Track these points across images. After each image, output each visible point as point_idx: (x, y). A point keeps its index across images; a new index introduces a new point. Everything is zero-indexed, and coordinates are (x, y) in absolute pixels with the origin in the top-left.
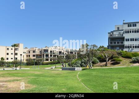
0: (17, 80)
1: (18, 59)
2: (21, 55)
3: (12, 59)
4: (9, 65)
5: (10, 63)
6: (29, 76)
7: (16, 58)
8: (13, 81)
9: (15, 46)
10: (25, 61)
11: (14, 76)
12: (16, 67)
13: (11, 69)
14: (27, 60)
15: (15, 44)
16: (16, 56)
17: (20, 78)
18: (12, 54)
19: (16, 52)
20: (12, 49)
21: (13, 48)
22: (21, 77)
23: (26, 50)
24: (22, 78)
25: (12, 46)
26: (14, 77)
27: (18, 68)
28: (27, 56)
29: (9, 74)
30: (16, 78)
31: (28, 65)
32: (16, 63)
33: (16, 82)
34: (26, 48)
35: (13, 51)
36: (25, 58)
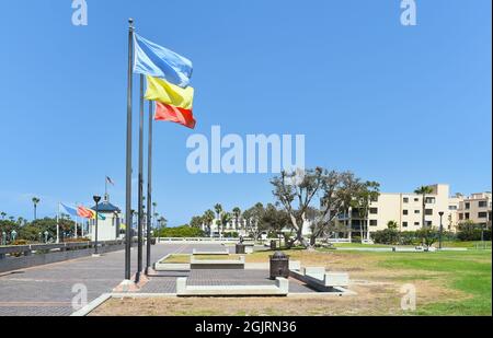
0: (424, 278)
1: (433, 224)
2: (441, 214)
3: (417, 224)
4: (408, 239)
5: (411, 234)
6: (461, 268)
7: (430, 223)
8: (412, 279)
9: (426, 191)
10: (454, 230)
11: (419, 267)
12: (427, 244)
13: (414, 249)
14: (460, 227)
15: (425, 186)
16: (428, 218)
17: (433, 273)
18: (416, 212)
19: (428, 206)
20: (416, 200)
21: (420, 197)
22: (436, 269)
23: (456, 202)
24: (439, 273)
25: (417, 192)
26: (418, 269)
27: (432, 249)
28: (461, 216)
29: (406, 262)
30: (421, 272)
31: (463, 240)
32: (428, 236)
33: (421, 281)
34: (458, 195)
35: (419, 206)
36: (455, 220)
